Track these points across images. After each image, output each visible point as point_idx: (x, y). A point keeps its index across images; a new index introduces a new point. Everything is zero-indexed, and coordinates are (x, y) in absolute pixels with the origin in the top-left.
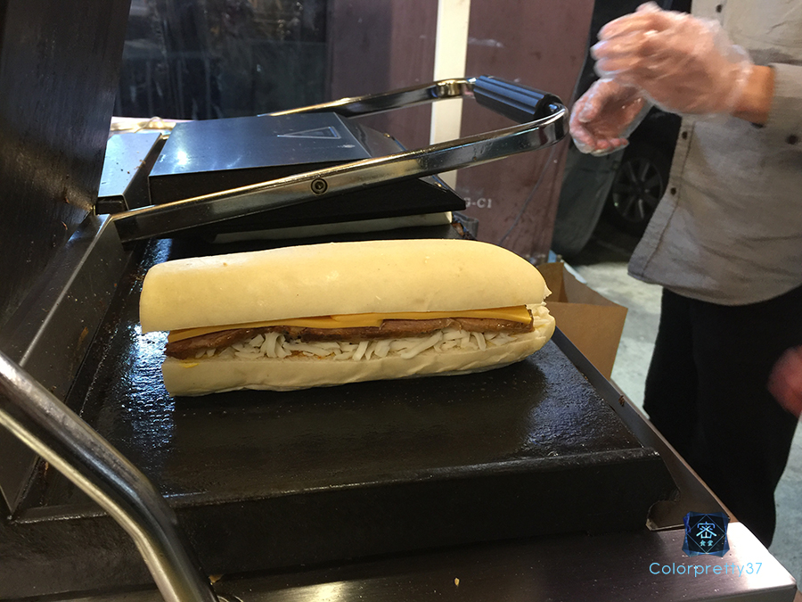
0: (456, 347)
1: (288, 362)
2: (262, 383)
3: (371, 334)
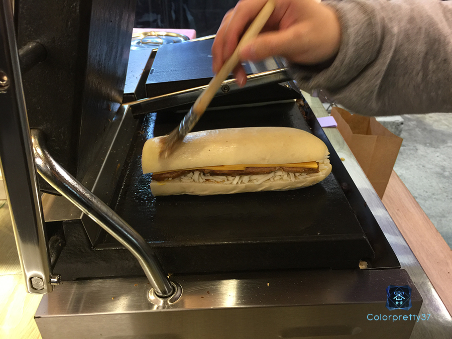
0: (281, 179)
1: (204, 184)
2: (192, 193)
3: (241, 173)
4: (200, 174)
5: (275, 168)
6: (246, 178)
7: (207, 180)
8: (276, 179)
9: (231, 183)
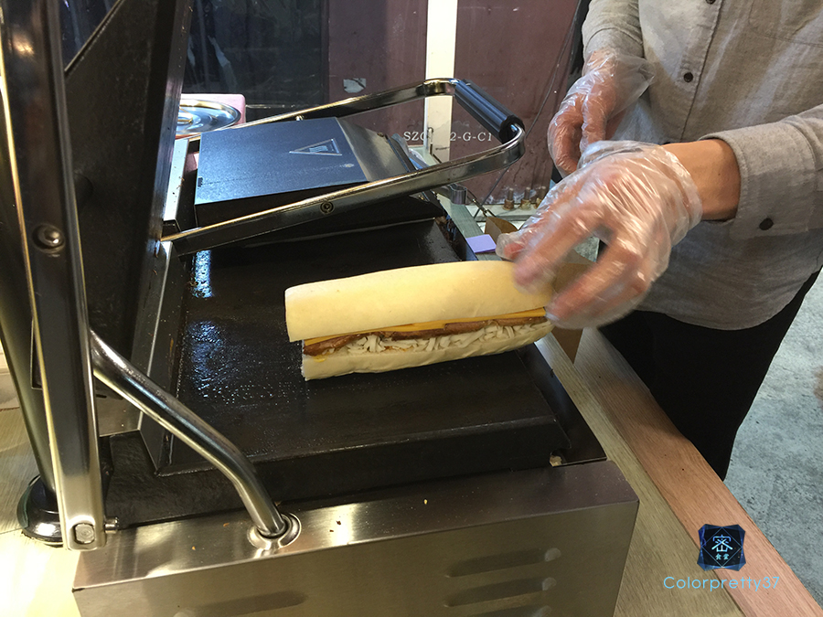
0: (494, 337)
1: (383, 354)
2: (367, 369)
3: (437, 334)
4: (377, 341)
5: (486, 321)
6: (444, 340)
7: (387, 348)
8: (487, 337)
9: (424, 349)
